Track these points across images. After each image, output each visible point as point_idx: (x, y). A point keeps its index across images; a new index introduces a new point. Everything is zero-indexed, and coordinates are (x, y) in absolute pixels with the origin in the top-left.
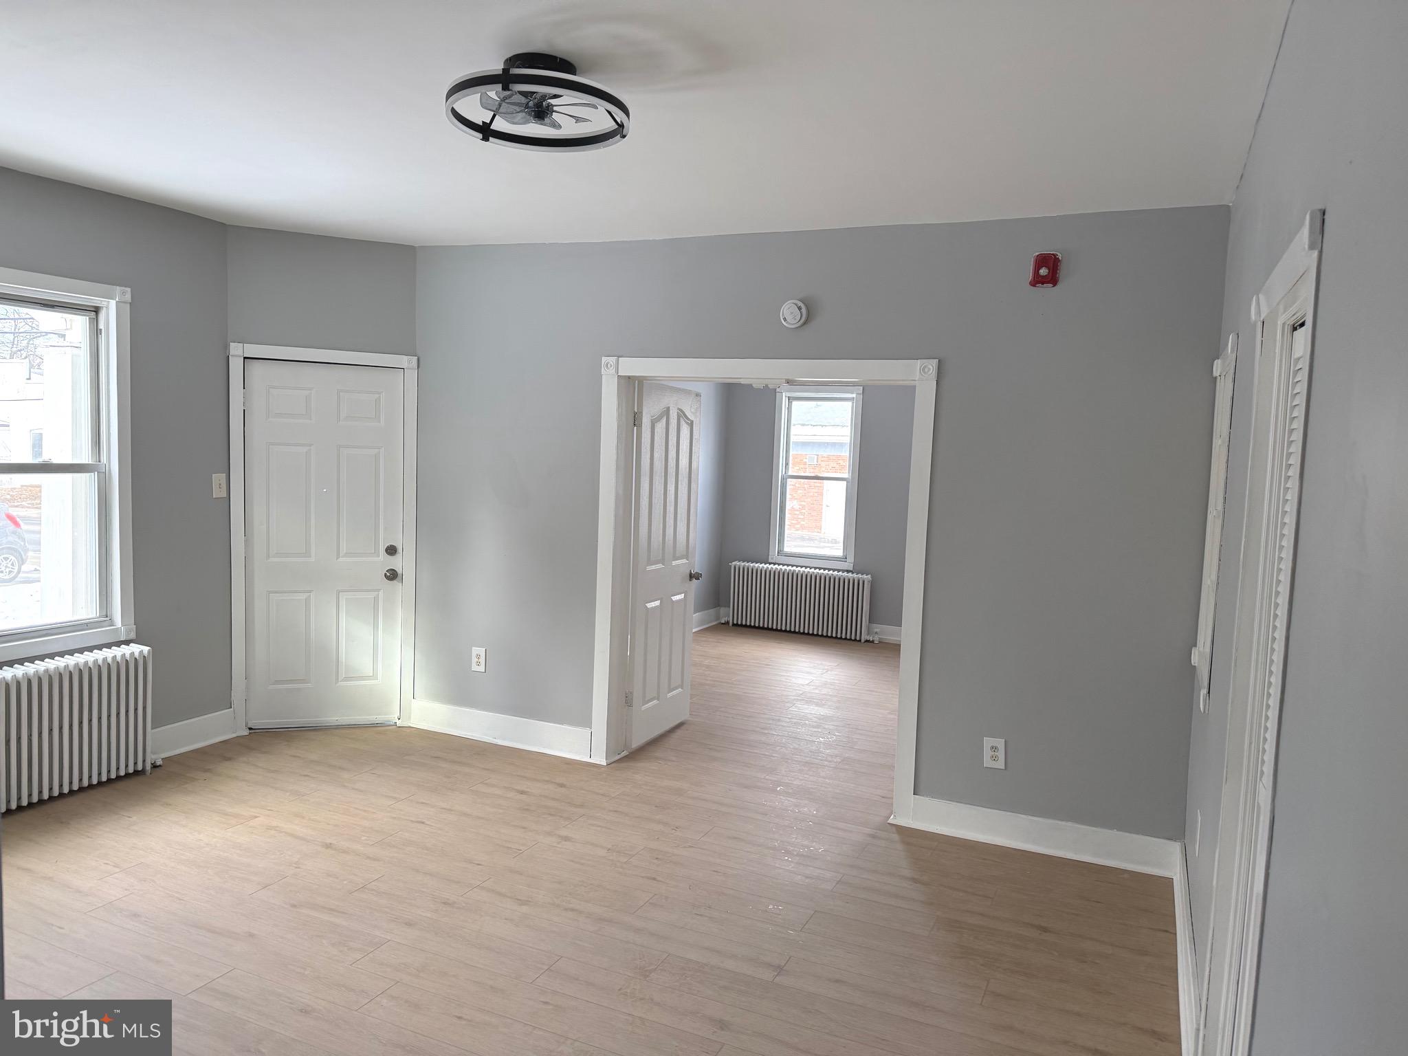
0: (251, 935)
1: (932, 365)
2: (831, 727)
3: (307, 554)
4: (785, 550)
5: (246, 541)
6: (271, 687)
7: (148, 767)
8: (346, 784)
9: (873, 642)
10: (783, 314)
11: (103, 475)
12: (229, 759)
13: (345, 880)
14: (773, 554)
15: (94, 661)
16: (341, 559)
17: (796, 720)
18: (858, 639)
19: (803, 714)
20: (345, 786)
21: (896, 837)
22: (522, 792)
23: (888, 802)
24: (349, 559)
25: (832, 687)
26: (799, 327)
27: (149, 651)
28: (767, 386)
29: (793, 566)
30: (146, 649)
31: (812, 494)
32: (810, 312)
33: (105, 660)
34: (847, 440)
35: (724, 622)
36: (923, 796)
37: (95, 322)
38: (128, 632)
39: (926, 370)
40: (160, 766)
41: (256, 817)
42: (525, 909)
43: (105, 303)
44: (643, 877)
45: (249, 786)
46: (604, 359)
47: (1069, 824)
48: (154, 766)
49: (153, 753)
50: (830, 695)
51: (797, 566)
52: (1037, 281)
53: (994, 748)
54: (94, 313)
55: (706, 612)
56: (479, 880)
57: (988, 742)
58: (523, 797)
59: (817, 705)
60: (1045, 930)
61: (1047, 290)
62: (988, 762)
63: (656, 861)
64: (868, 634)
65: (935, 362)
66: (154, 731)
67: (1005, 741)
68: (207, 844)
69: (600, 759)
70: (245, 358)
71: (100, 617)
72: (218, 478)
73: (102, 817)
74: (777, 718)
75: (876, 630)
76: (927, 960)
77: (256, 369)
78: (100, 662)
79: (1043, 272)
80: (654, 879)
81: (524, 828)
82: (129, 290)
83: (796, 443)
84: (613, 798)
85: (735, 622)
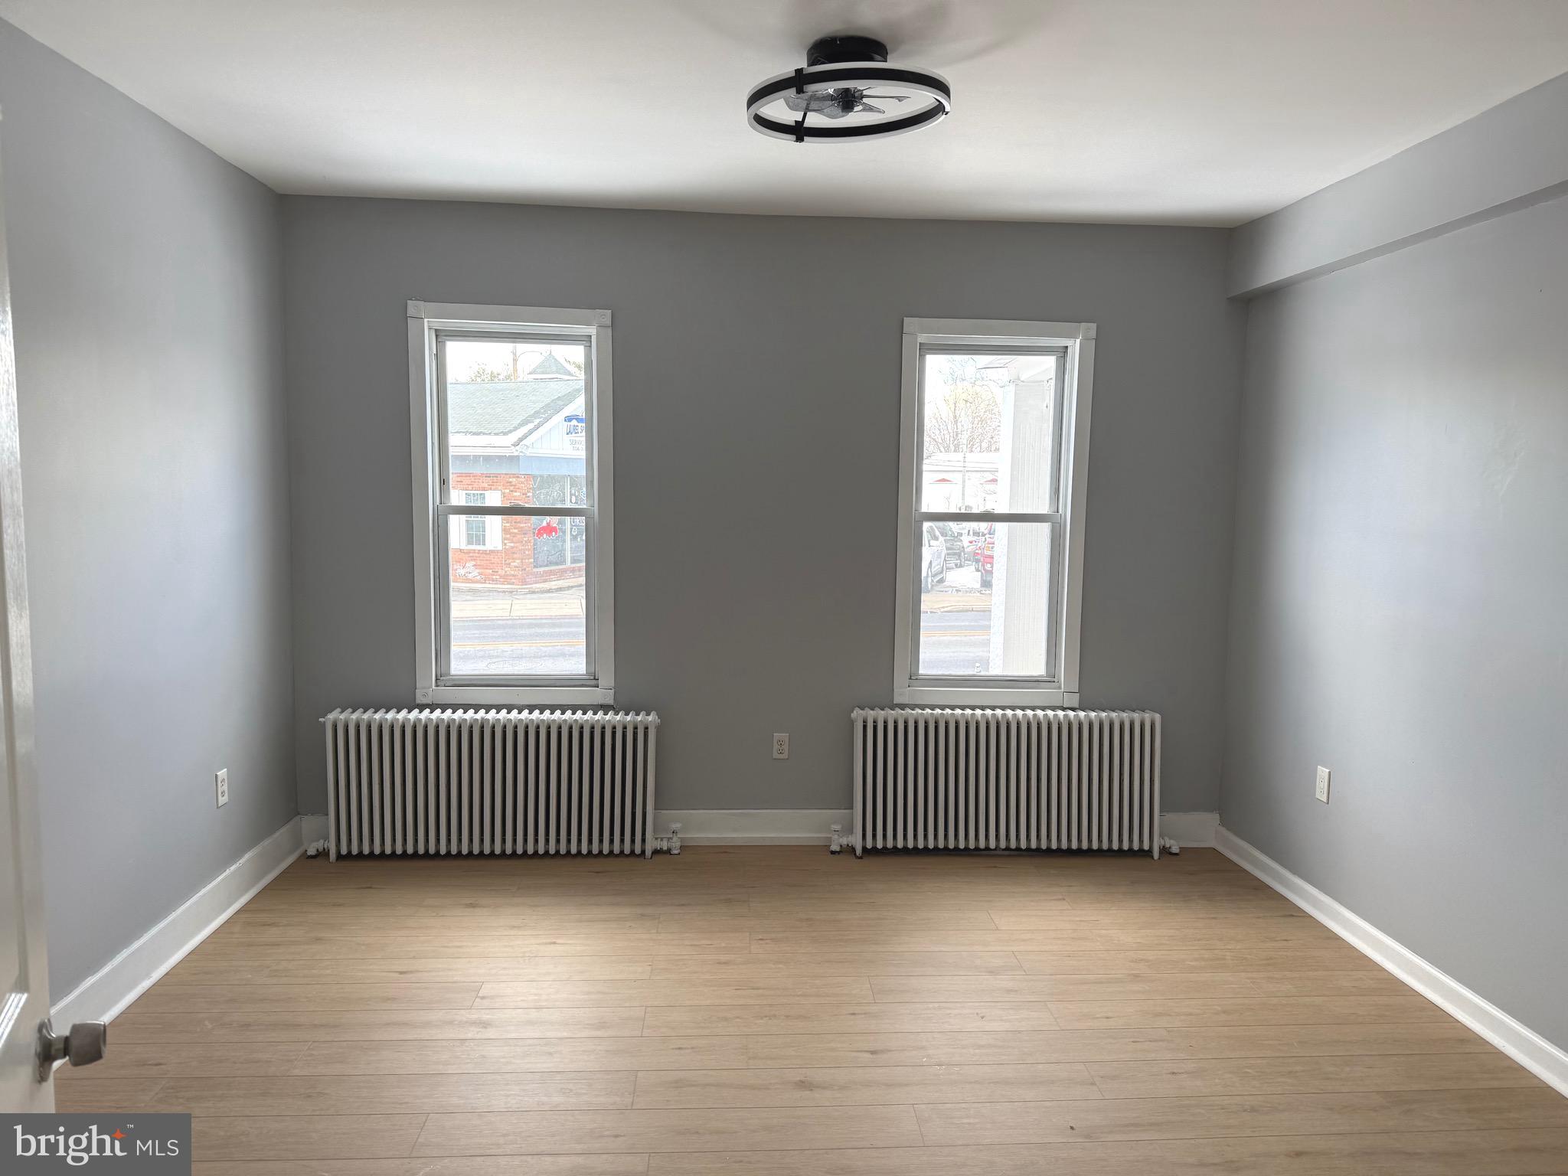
4: (453, 672)
9: (669, 851)
14: (427, 687)
18: (638, 851)
35: (316, 853)
64: (659, 833)
85: (344, 851)
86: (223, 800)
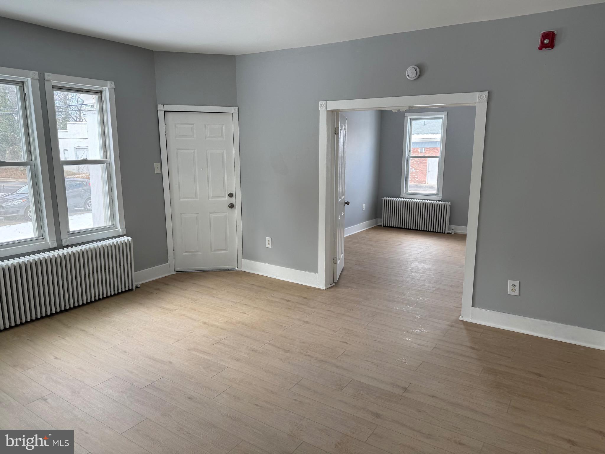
0: (170, 363)
1: (485, 95)
2: (431, 274)
3: (196, 197)
4: (408, 192)
5: (170, 192)
6: (184, 254)
7: (134, 288)
8: (214, 296)
9: (451, 233)
10: (407, 74)
11: (108, 165)
12: (167, 285)
13: (211, 339)
14: (403, 194)
15: (109, 244)
16: (210, 199)
17: (413, 270)
18: (444, 232)
19: (417, 267)
20: (214, 297)
21: (462, 326)
22: (288, 301)
23: (458, 309)
24: (213, 199)
25: (431, 255)
26: (414, 80)
27: (131, 239)
28: (399, 110)
29: (412, 199)
30: (130, 239)
31: (421, 166)
32: (421, 70)
33: (113, 243)
34: (439, 140)
35: (379, 225)
36: (476, 307)
37: (101, 98)
38: (123, 231)
39: (482, 97)
40: (139, 287)
41: (176, 310)
42: (288, 354)
43: (104, 89)
44: (341, 342)
45: (174, 296)
46: (320, 102)
47: (553, 323)
48: (137, 287)
49: (135, 281)
50: (430, 259)
51: (414, 199)
52: (543, 46)
53: (513, 286)
54: (100, 94)
55: (371, 220)
56: (268, 340)
57: (510, 282)
58: (289, 303)
59: (423, 263)
60: (540, 375)
61: (548, 52)
62: (510, 292)
63: (347, 334)
64: (449, 230)
65: (486, 93)
66: (135, 273)
67: (520, 283)
68: (155, 322)
69: (322, 287)
70: (165, 111)
71: (112, 225)
72: (157, 165)
73: (115, 309)
74: (404, 269)
75: (453, 228)
76: (479, 388)
77: (170, 116)
78: (111, 244)
79: (546, 41)
80: (346, 343)
81: (288, 317)
82: (113, 82)
83: (414, 143)
84: (328, 304)
85: (385, 225)
86: (364, 210)
